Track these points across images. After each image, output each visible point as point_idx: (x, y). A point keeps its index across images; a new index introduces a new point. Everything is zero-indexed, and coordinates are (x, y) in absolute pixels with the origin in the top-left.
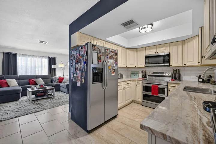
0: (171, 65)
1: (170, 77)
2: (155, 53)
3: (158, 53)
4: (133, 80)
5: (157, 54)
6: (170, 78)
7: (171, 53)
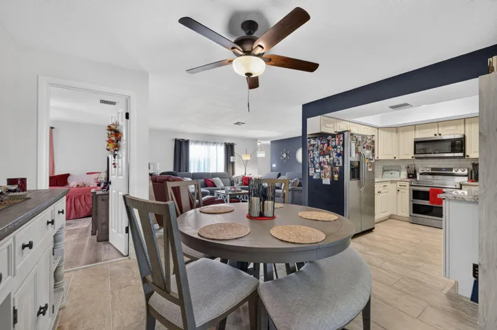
0: (468, 156)
1: (466, 176)
2: (436, 135)
3: (440, 135)
4: (392, 182)
5: (438, 138)
6: (466, 178)
7: (467, 135)
